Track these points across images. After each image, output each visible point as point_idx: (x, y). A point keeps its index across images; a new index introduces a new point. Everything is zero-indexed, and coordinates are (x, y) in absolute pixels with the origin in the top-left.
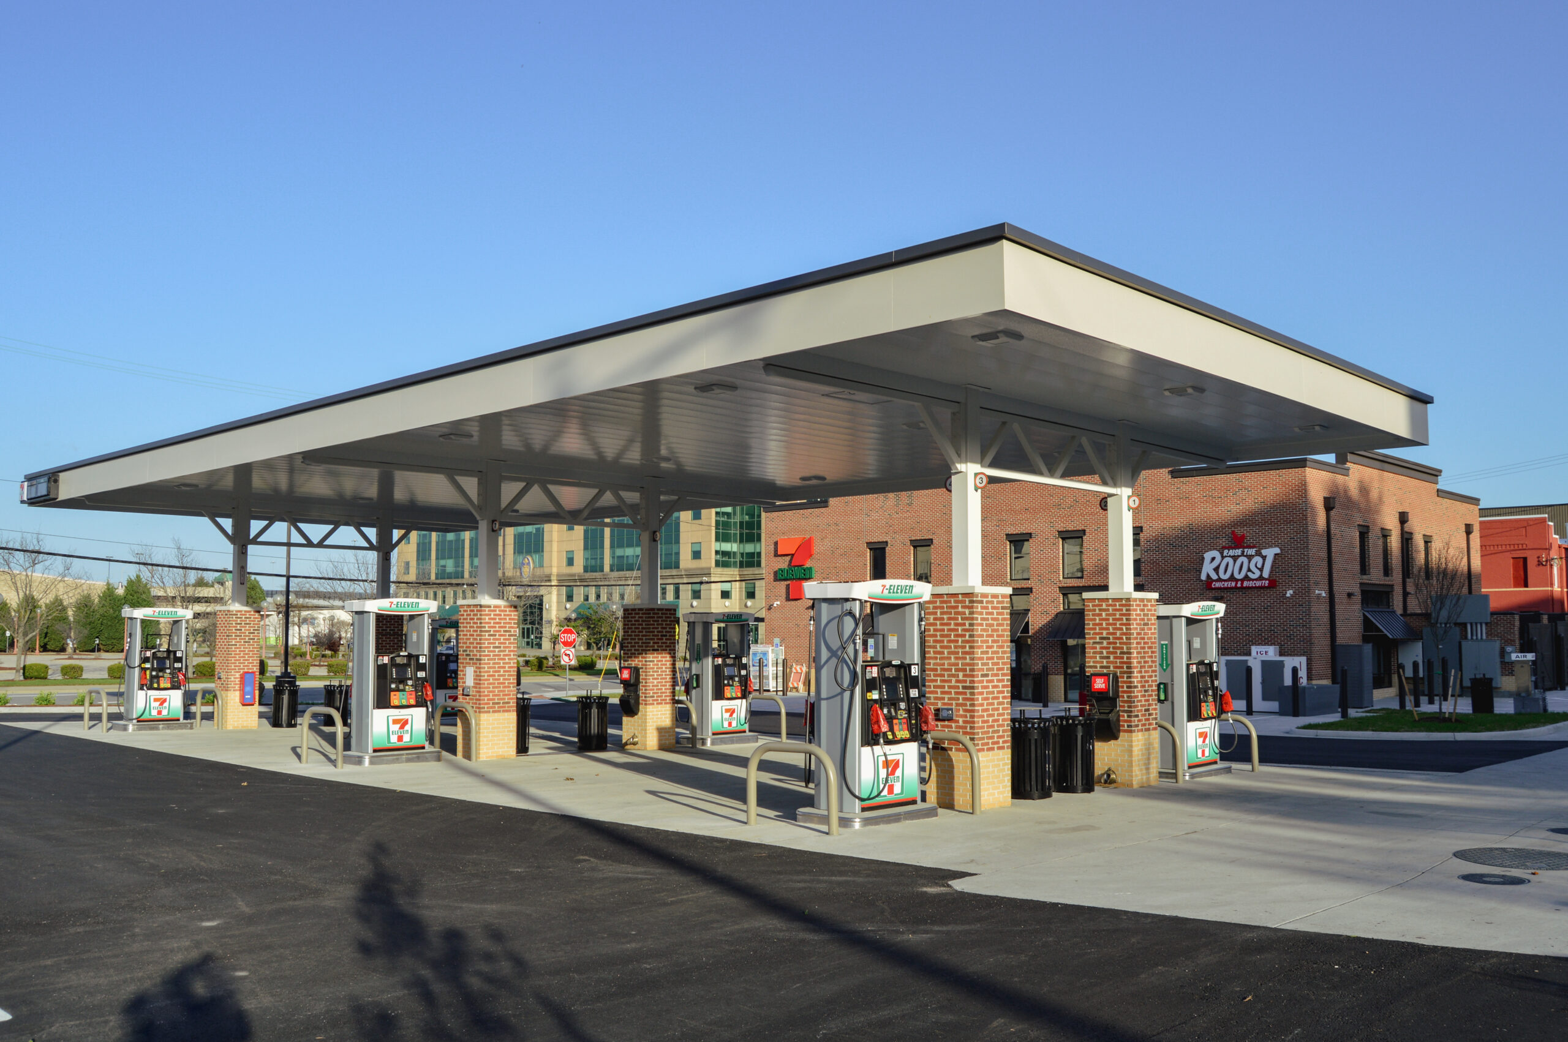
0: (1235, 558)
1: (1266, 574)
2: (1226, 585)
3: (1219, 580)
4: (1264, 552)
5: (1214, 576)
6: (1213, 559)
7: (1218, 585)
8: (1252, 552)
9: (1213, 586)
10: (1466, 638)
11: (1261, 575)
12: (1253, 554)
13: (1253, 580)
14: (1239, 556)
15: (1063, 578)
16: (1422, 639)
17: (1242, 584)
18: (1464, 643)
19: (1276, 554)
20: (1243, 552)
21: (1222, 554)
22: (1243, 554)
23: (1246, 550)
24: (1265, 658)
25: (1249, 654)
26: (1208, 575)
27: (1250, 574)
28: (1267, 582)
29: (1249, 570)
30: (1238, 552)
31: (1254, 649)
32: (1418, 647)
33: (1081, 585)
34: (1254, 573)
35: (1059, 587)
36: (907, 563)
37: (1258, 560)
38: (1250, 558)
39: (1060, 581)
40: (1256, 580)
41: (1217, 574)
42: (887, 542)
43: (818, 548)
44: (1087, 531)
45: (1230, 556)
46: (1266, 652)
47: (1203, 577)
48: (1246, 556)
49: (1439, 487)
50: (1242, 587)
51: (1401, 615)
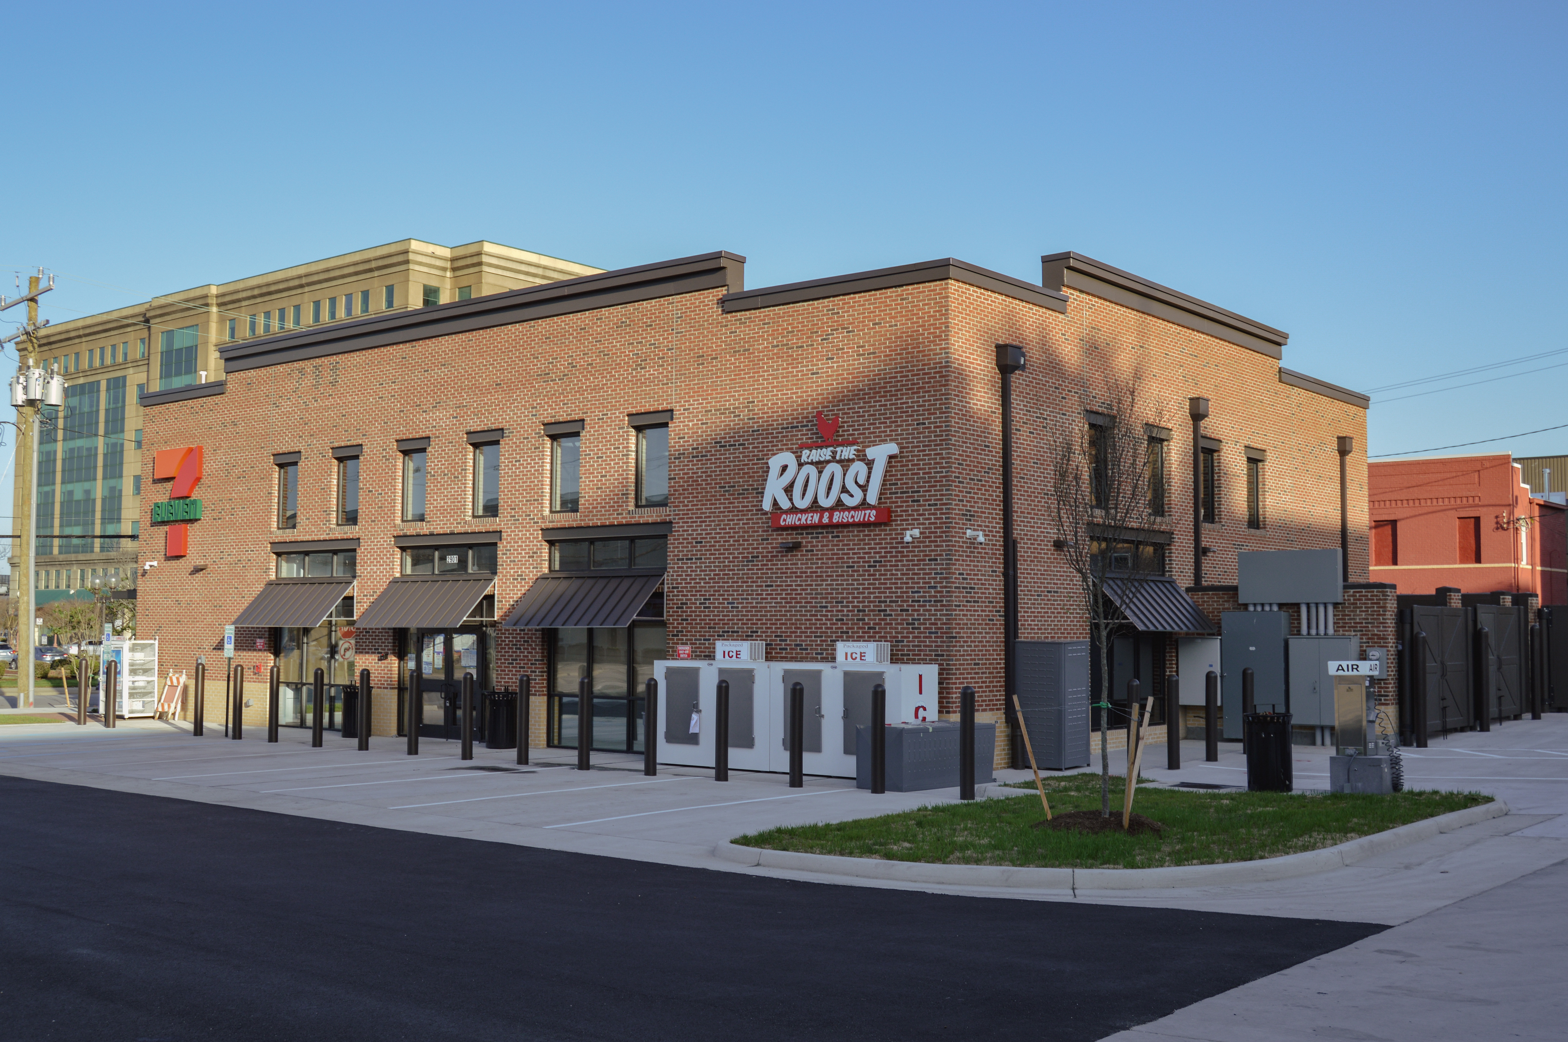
0: (820, 465)
1: (872, 499)
2: (803, 521)
3: (794, 510)
4: (871, 453)
5: (785, 504)
6: (784, 468)
7: (790, 520)
8: (848, 452)
9: (782, 523)
10: (1299, 633)
11: (865, 499)
12: (852, 457)
13: (849, 509)
14: (828, 462)
15: (551, 512)
16: (1220, 635)
17: (831, 517)
18: (1293, 643)
19: (891, 457)
20: (834, 453)
21: (798, 458)
22: (834, 459)
23: (839, 449)
24: (857, 667)
25: (831, 658)
26: (775, 503)
27: (845, 498)
28: (874, 512)
29: (844, 490)
30: (825, 454)
31: (842, 649)
32: (1215, 645)
33: (575, 524)
34: (852, 496)
35: (542, 529)
36: (326, 490)
37: (859, 467)
38: (845, 464)
39: (543, 518)
40: (855, 508)
41: (791, 500)
42: (300, 452)
43: (210, 466)
44: (588, 420)
45: (812, 463)
46: (862, 655)
47: (767, 506)
48: (840, 462)
49: (1282, 364)
50: (831, 526)
51: (1188, 590)
